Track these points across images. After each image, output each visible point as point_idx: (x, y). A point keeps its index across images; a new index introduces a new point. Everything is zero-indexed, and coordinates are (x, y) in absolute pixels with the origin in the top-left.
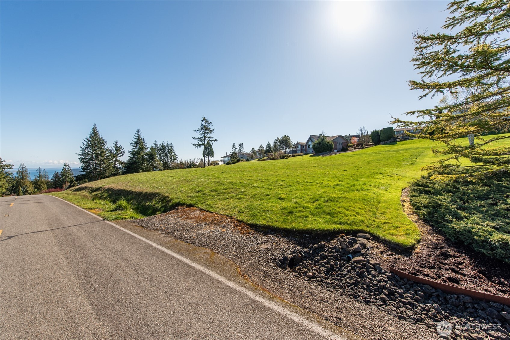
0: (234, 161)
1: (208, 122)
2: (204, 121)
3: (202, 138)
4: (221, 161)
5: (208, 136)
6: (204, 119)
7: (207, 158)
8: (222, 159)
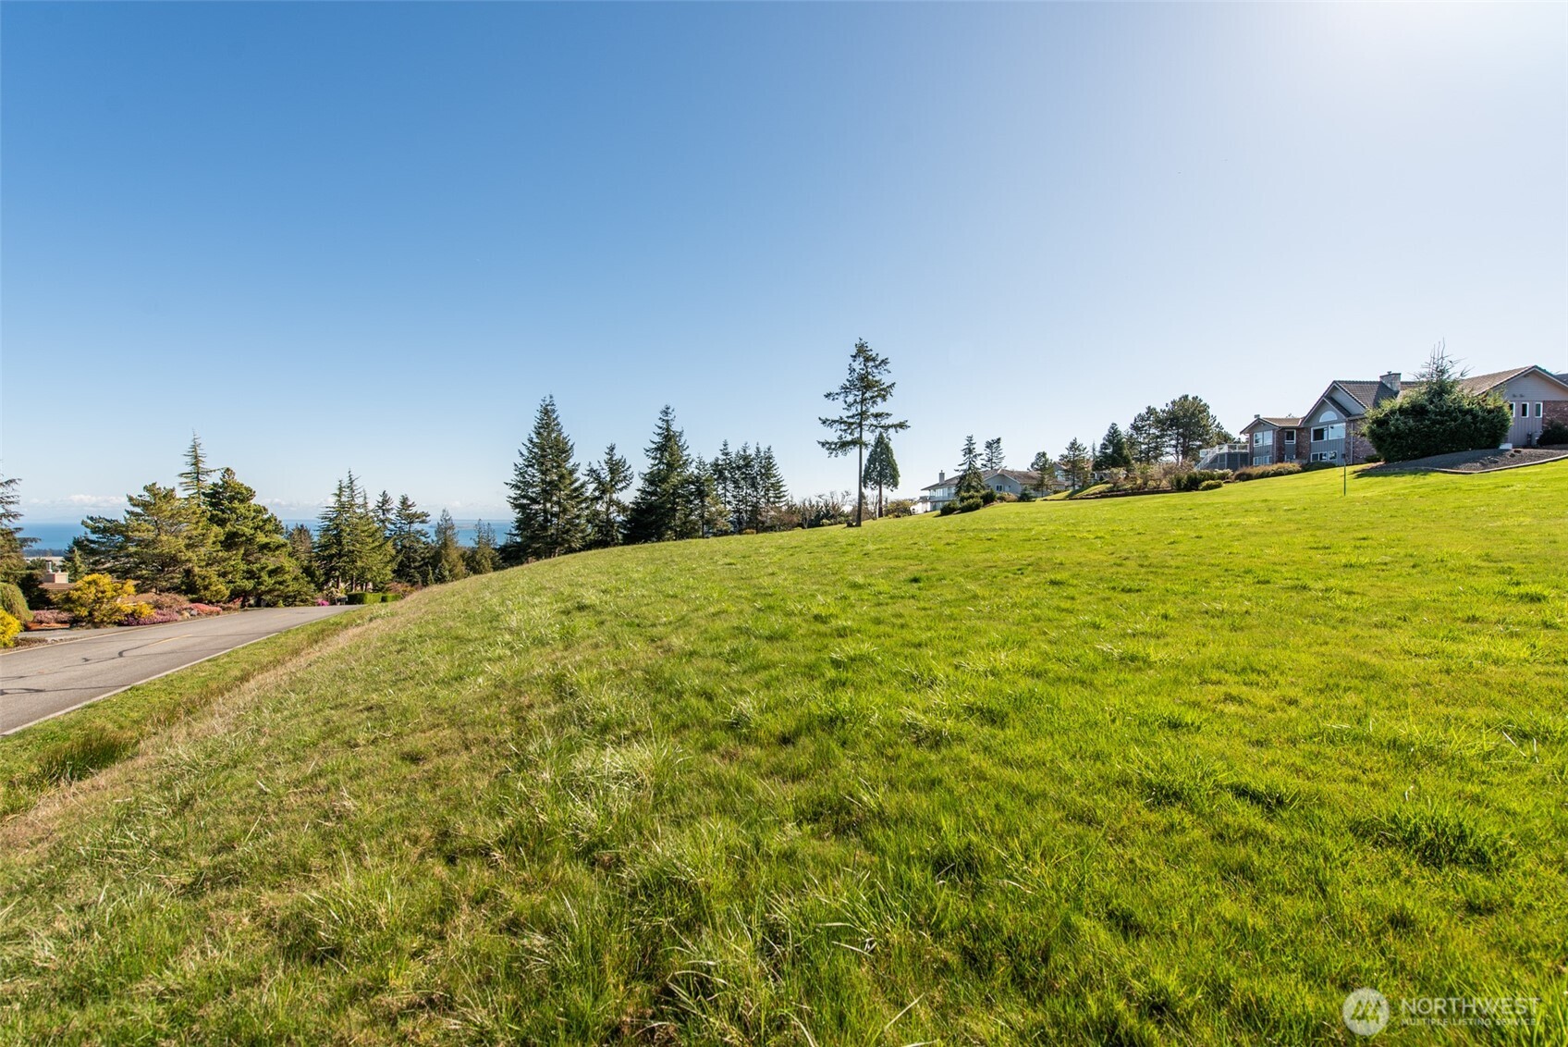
0: (971, 501)
1: (874, 360)
2: (862, 359)
3: (852, 420)
4: (924, 500)
5: (873, 410)
6: (861, 351)
7: (877, 492)
8: (927, 493)
